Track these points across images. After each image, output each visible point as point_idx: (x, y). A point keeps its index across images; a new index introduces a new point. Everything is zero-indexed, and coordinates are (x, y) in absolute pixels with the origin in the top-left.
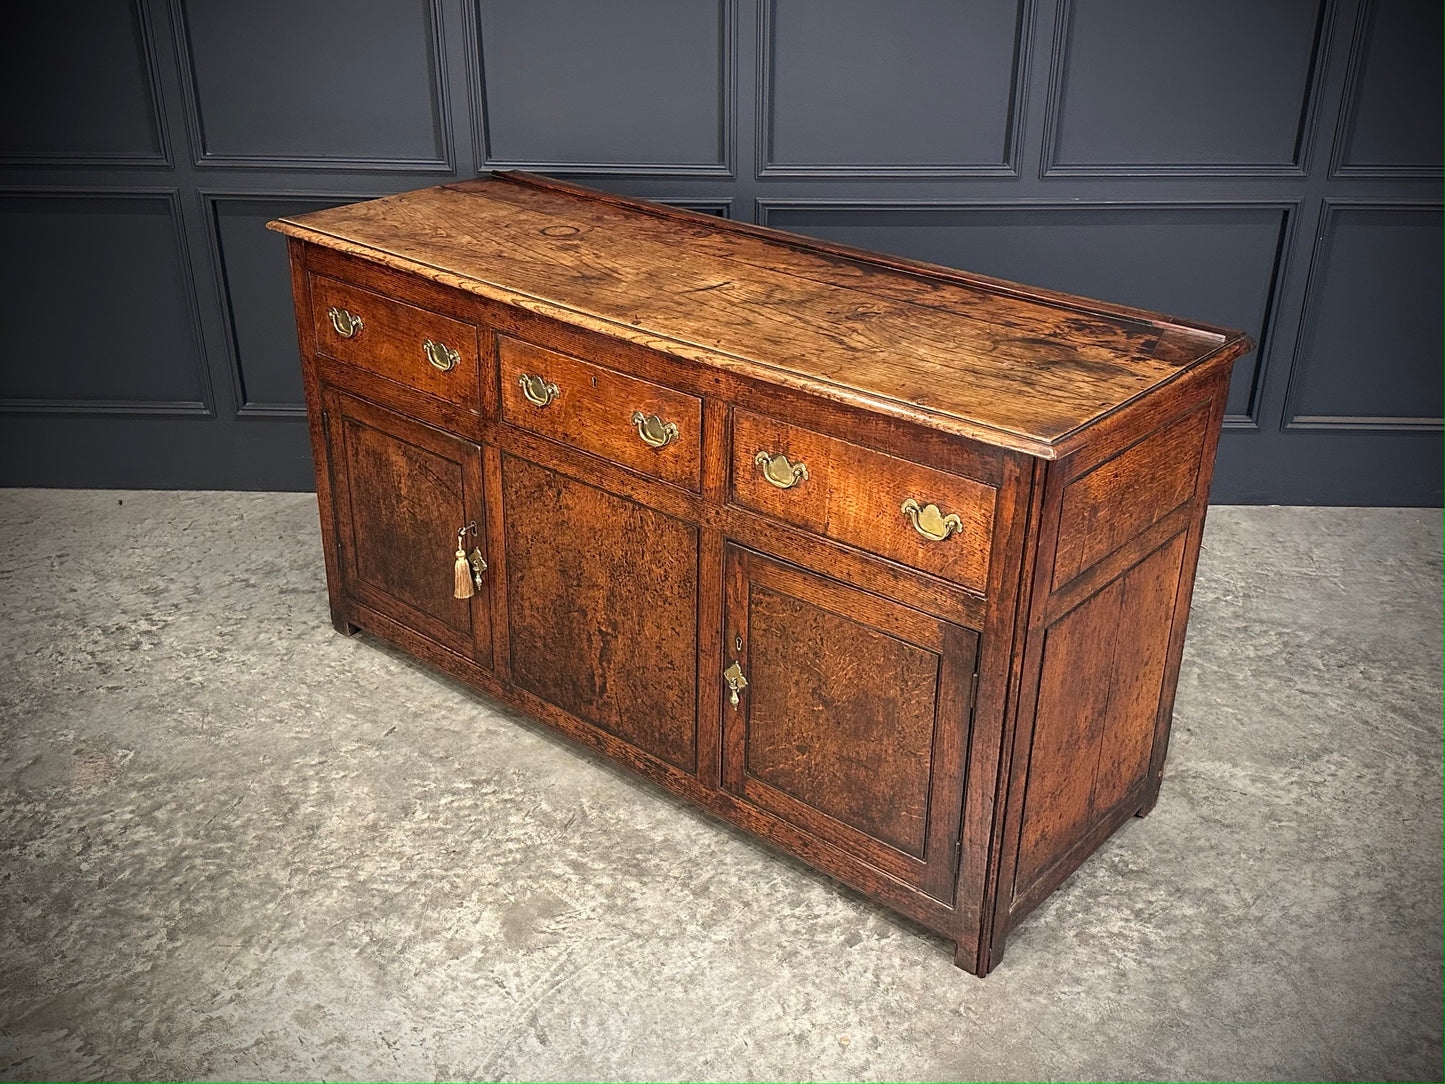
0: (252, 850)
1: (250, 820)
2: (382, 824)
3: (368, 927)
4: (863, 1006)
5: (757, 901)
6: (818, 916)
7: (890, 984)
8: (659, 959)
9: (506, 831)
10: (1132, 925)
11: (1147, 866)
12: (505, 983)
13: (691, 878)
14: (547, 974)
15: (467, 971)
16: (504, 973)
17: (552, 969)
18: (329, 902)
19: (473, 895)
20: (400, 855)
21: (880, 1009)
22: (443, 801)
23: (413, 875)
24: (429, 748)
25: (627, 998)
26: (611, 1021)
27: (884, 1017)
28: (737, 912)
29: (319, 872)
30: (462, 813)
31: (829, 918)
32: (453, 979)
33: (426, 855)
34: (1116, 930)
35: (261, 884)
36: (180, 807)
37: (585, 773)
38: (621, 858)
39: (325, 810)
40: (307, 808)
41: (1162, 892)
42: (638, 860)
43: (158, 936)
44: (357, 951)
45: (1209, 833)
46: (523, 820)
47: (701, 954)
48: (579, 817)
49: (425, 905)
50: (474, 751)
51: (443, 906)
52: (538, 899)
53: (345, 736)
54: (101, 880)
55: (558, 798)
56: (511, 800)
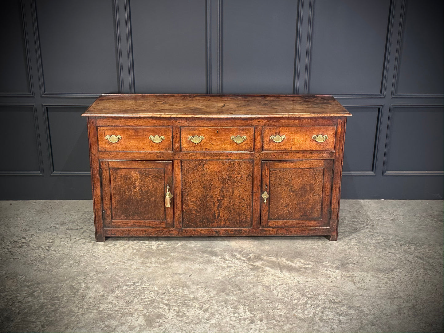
0: (65, 303)
1: (64, 295)
2: (105, 294)
3: (104, 323)
5: (222, 313)
6: (242, 316)
8: (193, 329)
9: (145, 296)
10: (336, 316)
11: (340, 300)
13: (202, 307)
18: (91, 316)
19: (135, 313)
20: (112, 303)
22: (124, 288)
23: (117, 308)
24: (118, 273)
28: (217, 316)
29: (87, 308)
30: (130, 291)
31: (245, 317)
33: (120, 303)
34: (331, 318)
35: (69, 312)
36: (41, 292)
37: (168, 279)
38: (181, 302)
39: (87, 291)
40: (81, 291)
41: (345, 307)
42: (186, 303)
43: (39, 327)
44: (101, 329)
45: (360, 291)
46: (150, 292)
47: (206, 327)
48: (167, 291)
49: (120, 316)
50: (133, 274)
51: (127, 317)
52: (156, 314)
53: (92, 270)
54: (19, 312)
55: (160, 286)
56: (145, 287)
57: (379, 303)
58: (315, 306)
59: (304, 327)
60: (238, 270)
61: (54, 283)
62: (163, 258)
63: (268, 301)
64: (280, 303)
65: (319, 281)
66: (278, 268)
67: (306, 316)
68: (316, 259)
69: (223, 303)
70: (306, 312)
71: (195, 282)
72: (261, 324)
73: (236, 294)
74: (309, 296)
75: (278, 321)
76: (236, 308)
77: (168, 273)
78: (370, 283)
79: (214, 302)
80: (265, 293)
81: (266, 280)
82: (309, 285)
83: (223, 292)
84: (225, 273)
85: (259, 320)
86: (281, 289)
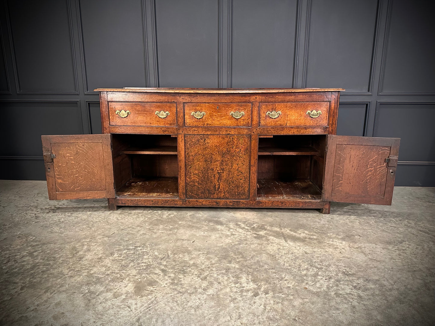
0: (60, 264)
1: (62, 255)
2: (103, 257)
3: (89, 287)
4: (260, 317)
5: (223, 282)
6: (244, 287)
7: (270, 310)
8: (187, 300)
9: (142, 260)
10: (354, 290)
11: (355, 272)
12: (131, 307)
13: (201, 274)
14: (147, 304)
15: (118, 302)
16: (131, 304)
17: (148, 303)
18: (79, 279)
19: (127, 278)
20: (106, 266)
21: (266, 318)
22: (124, 252)
23: (109, 272)
24: (123, 238)
25: (174, 313)
26: (167, 321)
27: (268, 321)
28: (216, 285)
29: (78, 271)
30: (129, 255)
31: (248, 288)
32: (113, 305)
33: (114, 267)
34: (348, 292)
35: (58, 274)
36: (42, 252)
37: (171, 245)
38: (178, 268)
39: (86, 253)
40: (81, 253)
41: (362, 280)
42: (184, 269)
43: (17, 289)
44: (82, 295)
45: (373, 263)
46: (148, 257)
47: (202, 299)
48: (166, 257)
49: (110, 281)
50: (137, 238)
51: (116, 282)
52: (148, 280)
53: (99, 234)
54: (7, 271)
55: (161, 251)
56: (146, 252)
57: (399, 276)
58: (327, 278)
59: (318, 303)
60: (241, 238)
61: (59, 244)
62: (171, 225)
63: (274, 271)
64: (288, 273)
65: (326, 251)
66: (282, 238)
67: (319, 290)
68: (320, 230)
69: (224, 271)
70: (318, 285)
71: (198, 248)
72: (267, 298)
73: (239, 262)
74: (319, 266)
75: (286, 294)
76: (238, 277)
77: (172, 239)
78: (382, 254)
79: (214, 269)
80: (269, 261)
81: (271, 249)
82: (316, 255)
83: (225, 259)
84: (228, 241)
85: (264, 292)
86: (287, 258)
